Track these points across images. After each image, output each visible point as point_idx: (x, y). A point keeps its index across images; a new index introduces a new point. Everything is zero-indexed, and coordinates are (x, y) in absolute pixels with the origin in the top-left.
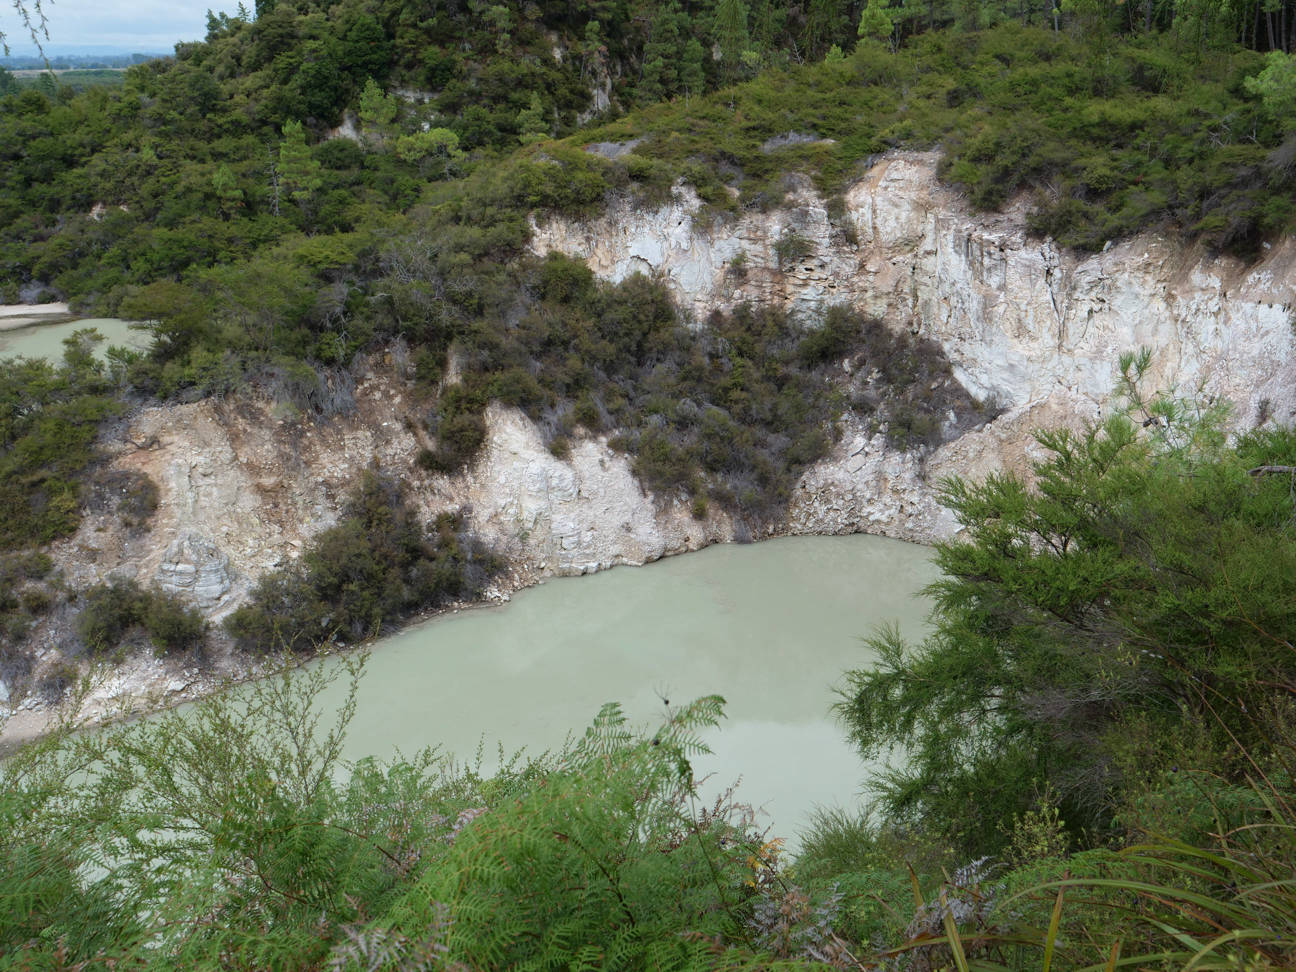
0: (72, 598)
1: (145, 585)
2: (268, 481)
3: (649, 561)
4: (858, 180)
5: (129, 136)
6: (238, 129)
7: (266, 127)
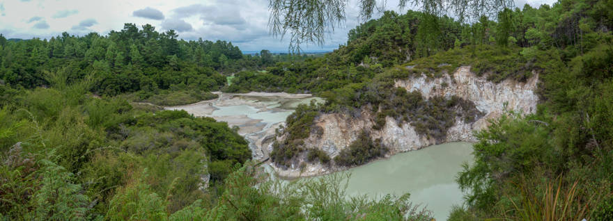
0: (307, 150)
1: (320, 149)
2: (344, 130)
3: (418, 149)
4: (456, 72)
5: (324, 65)
6: (343, 64)
7: (348, 64)
